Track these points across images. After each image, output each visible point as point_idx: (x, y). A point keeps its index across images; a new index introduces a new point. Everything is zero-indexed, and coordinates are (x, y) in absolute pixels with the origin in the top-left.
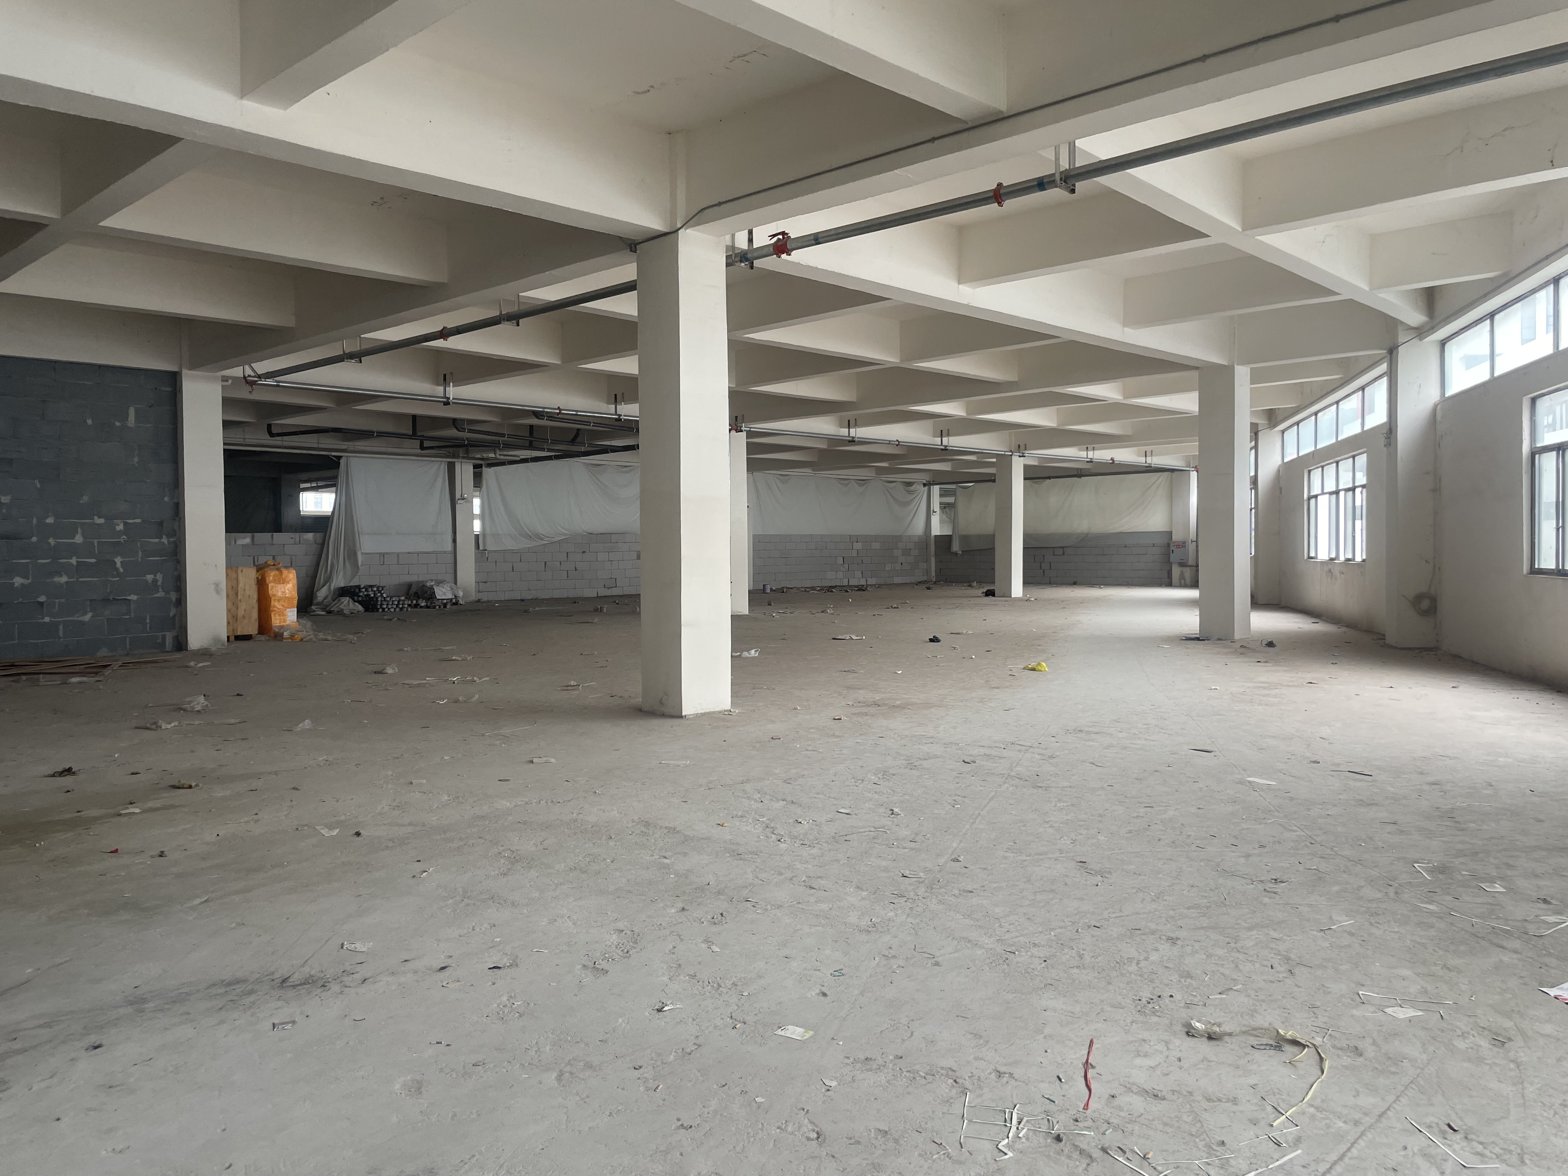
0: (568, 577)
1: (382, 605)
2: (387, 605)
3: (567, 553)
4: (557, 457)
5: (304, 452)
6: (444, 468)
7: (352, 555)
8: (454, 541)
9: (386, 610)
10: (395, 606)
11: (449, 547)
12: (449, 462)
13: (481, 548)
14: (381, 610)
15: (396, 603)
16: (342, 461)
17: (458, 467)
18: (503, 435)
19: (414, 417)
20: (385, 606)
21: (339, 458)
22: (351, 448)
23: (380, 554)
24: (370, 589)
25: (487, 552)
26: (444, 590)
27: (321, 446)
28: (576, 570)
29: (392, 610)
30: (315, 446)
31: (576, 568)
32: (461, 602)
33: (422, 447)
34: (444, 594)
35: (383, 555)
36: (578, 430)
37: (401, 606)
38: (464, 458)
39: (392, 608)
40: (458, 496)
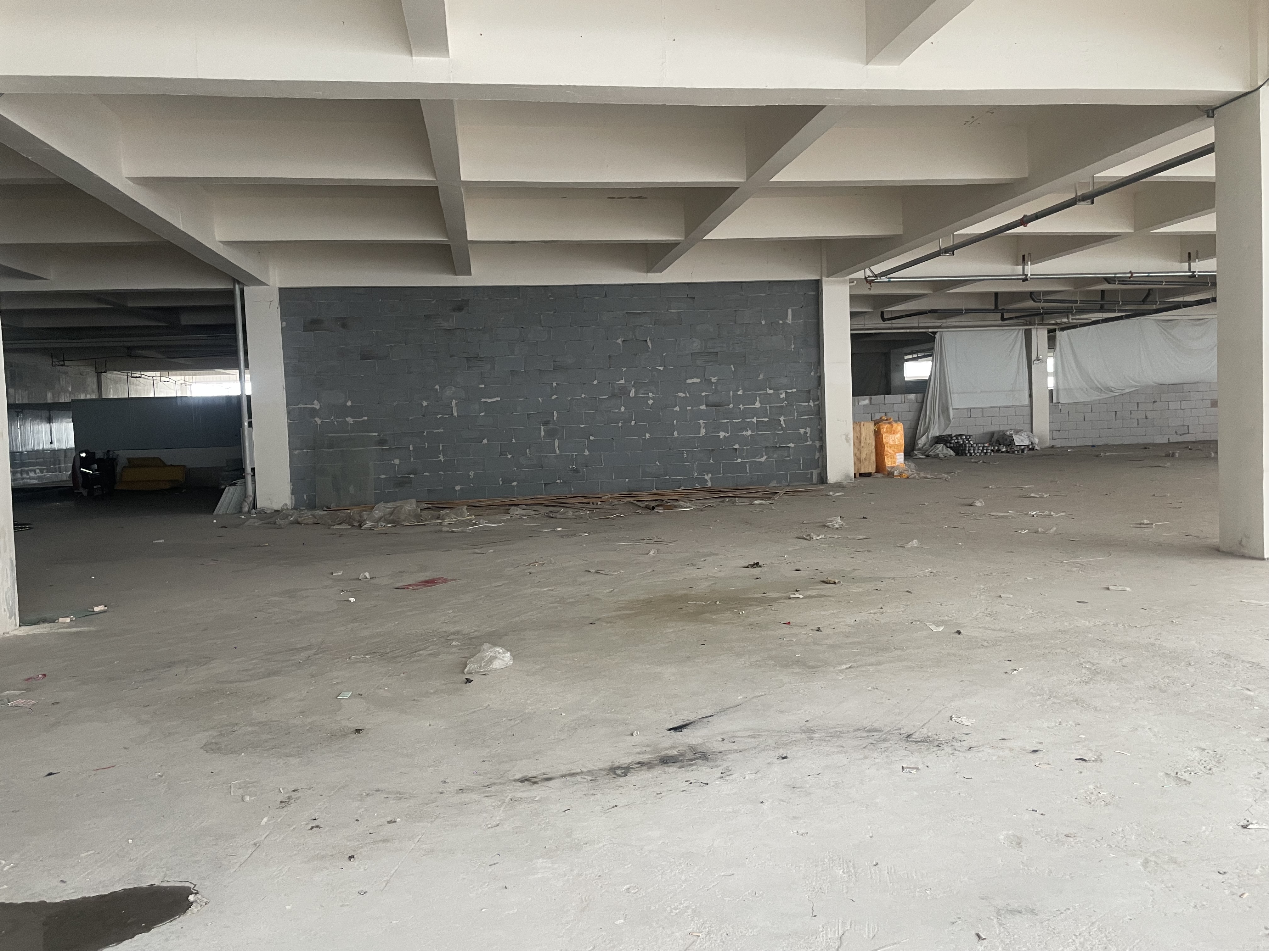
0: (1138, 425)
1: (969, 450)
2: (974, 450)
3: (1138, 403)
4: (1127, 317)
5: (908, 331)
6: (1021, 335)
7: (945, 410)
8: (1031, 396)
9: (973, 454)
10: (980, 451)
11: (1026, 402)
12: (1026, 330)
13: (1055, 401)
14: (968, 455)
15: (981, 448)
16: (937, 336)
17: (1034, 333)
18: (1076, 302)
19: (996, 294)
20: (972, 451)
21: (935, 333)
22: (944, 325)
23: (967, 409)
24: (960, 438)
25: (1060, 404)
26: (1022, 438)
27: (921, 325)
28: (1146, 418)
29: (978, 454)
30: (916, 325)
31: (1146, 416)
32: (1037, 447)
33: (1003, 319)
34: (1022, 441)
35: (971, 409)
36: (1150, 290)
37: (985, 451)
38: (1039, 324)
39: (978, 452)
40: (1034, 357)
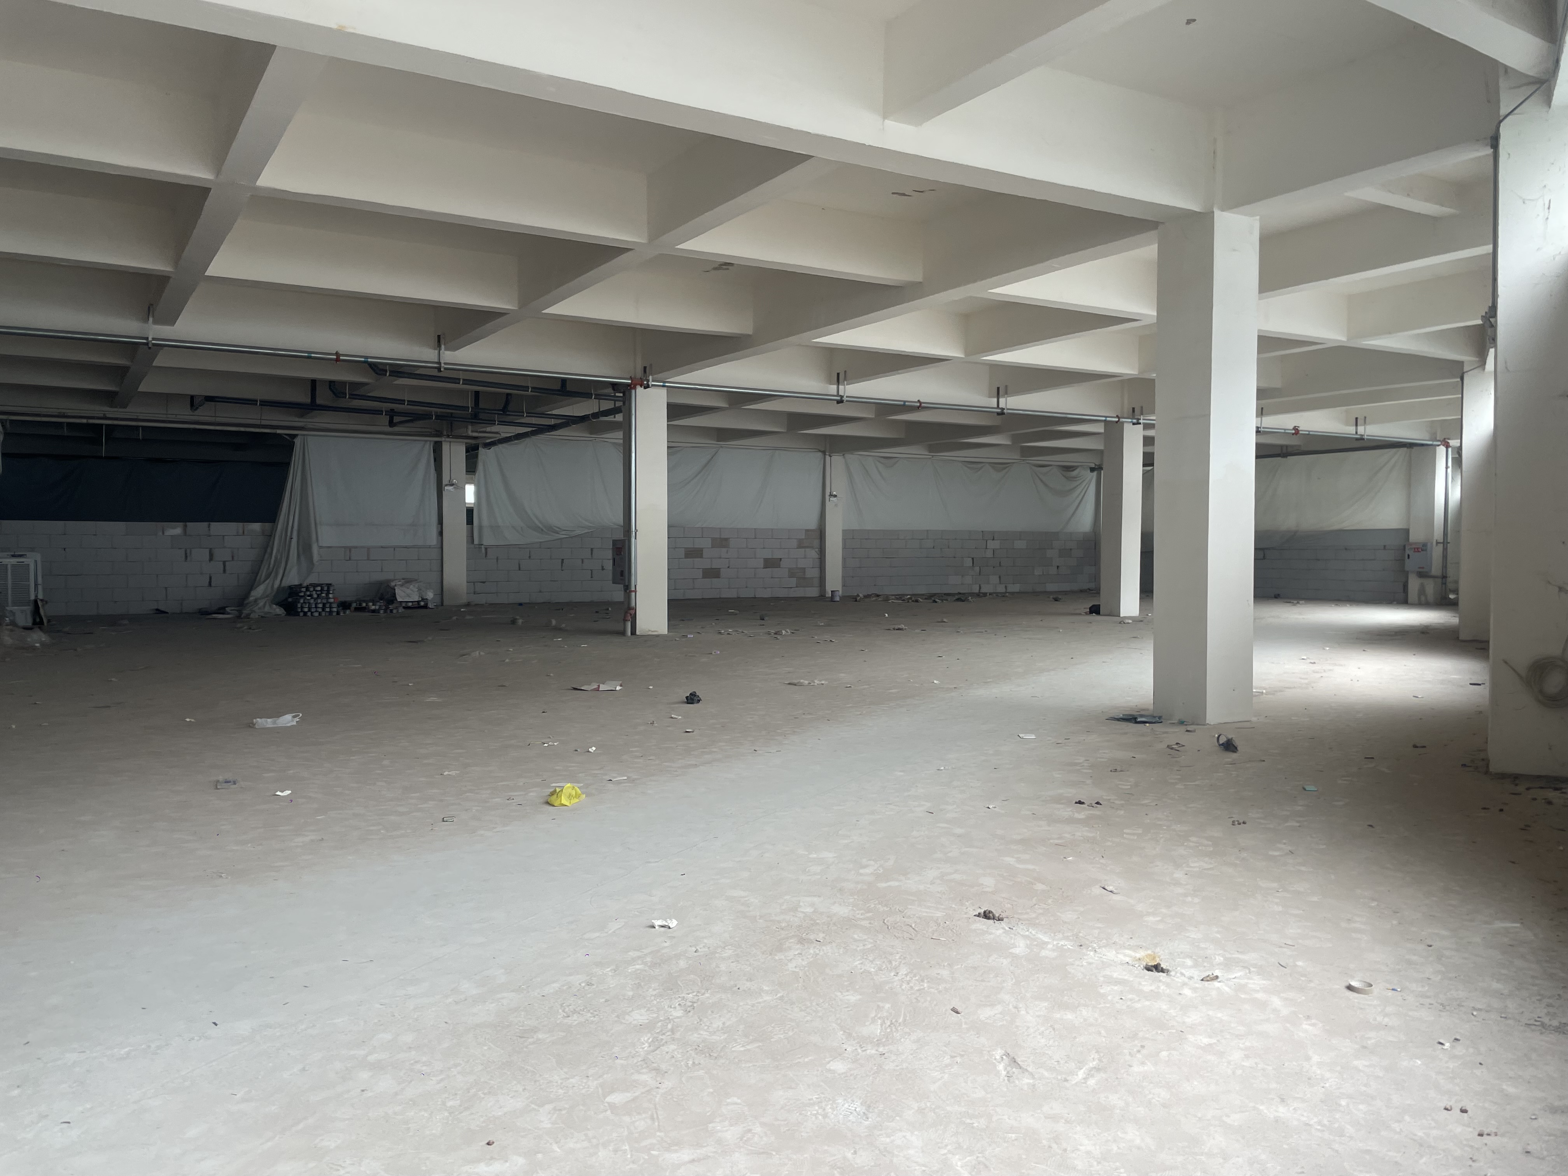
3: (592, 550)
8: (441, 533)
11: (433, 540)
12: (436, 442)
13: (476, 542)
16: (298, 442)
17: (445, 447)
21: (294, 436)
22: (310, 426)
25: (483, 546)
26: (408, 591)
34: (408, 596)
35: (350, 549)
40: (445, 480)
